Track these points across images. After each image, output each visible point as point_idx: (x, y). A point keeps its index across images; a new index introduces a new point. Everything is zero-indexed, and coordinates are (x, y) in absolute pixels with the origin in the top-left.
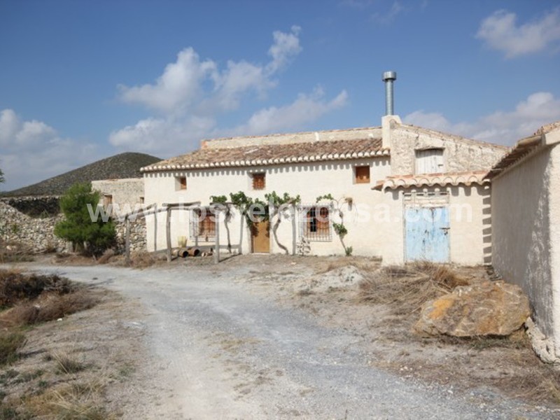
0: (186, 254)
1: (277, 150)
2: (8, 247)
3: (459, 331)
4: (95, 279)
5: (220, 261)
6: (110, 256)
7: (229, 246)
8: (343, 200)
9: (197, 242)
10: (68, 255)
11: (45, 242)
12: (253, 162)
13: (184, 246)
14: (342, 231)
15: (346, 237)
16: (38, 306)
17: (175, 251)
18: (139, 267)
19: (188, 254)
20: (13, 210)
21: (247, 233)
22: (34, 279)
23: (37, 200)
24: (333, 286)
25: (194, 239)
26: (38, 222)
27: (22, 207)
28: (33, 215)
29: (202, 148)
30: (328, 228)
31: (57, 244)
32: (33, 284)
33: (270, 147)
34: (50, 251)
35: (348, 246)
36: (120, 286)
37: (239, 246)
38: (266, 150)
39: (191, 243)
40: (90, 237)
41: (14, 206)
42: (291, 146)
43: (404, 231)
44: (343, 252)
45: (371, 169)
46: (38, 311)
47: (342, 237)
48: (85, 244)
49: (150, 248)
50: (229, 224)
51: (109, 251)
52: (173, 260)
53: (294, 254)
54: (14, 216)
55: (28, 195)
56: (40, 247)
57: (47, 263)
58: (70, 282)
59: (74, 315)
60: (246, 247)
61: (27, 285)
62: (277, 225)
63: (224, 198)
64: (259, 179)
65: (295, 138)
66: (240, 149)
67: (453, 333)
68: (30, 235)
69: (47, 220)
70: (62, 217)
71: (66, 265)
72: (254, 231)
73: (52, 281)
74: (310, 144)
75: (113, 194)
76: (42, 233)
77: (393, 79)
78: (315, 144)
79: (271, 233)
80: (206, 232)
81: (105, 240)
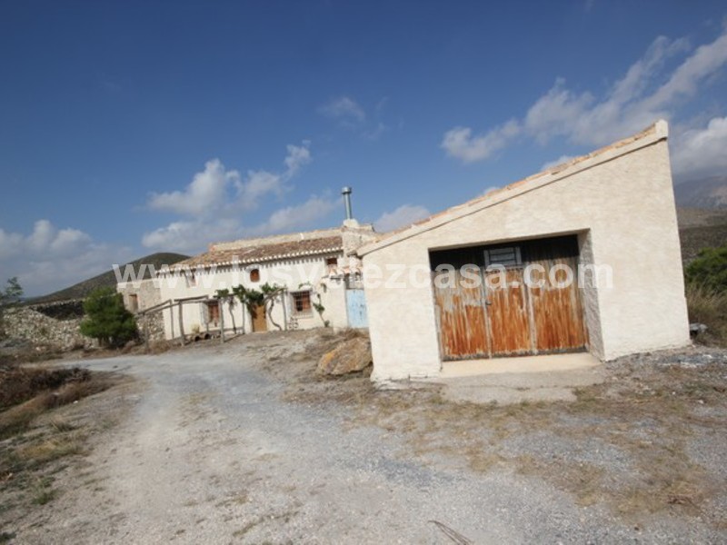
0: (198, 339)
1: (269, 249)
2: (38, 349)
3: (336, 371)
4: (116, 367)
5: (225, 342)
6: (131, 347)
7: (235, 329)
8: (319, 286)
9: (208, 328)
10: (94, 350)
11: (73, 341)
12: (248, 261)
13: (198, 332)
14: (320, 309)
15: (324, 313)
16: (56, 394)
17: (189, 337)
18: (156, 353)
19: (200, 339)
20: (40, 315)
21: (248, 317)
22: (57, 373)
23: (65, 305)
24: (296, 352)
25: (205, 325)
26: (66, 324)
27: (50, 312)
28: (60, 318)
29: (211, 250)
30: (310, 307)
31: (84, 341)
32: (56, 378)
33: (265, 247)
34: (78, 348)
35: (326, 320)
36: (136, 371)
37: (242, 328)
38: (261, 250)
39: (203, 329)
40: (113, 332)
41: (42, 312)
42: (281, 245)
43: (347, 306)
44: (323, 325)
45: (338, 260)
46: (56, 397)
47: (321, 314)
48: (110, 339)
49: (168, 337)
50: (233, 312)
51: (132, 342)
52: (186, 344)
53: (286, 330)
54: (41, 321)
55: (55, 301)
56: (68, 346)
57: (74, 359)
58: (91, 372)
59: (88, 398)
60: (248, 328)
61: (51, 378)
62: (271, 309)
63: (227, 291)
64: (255, 275)
65: (285, 239)
66: (241, 250)
67: (333, 373)
68: (58, 336)
69: (73, 321)
70: (86, 318)
71: (92, 359)
72: (254, 315)
73: (73, 373)
74: (296, 242)
75: (138, 293)
76: (69, 333)
77: (349, 193)
78: (300, 243)
79: (267, 315)
80: (215, 319)
81: (127, 333)
